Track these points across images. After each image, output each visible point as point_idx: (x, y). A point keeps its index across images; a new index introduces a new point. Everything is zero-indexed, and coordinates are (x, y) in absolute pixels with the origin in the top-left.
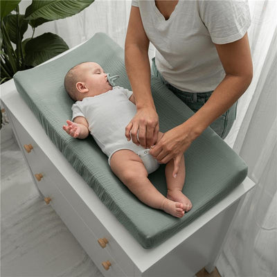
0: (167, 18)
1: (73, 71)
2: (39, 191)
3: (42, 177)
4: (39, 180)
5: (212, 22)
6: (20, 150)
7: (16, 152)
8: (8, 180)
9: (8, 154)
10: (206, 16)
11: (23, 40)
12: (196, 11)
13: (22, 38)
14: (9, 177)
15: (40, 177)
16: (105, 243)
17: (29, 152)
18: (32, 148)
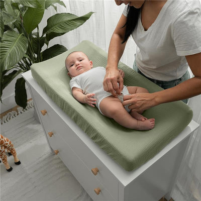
0: (146, 30)
2: (51, 148)
3: (53, 134)
6: (40, 123)
7: (36, 125)
8: (31, 142)
9: (30, 126)
11: (41, 51)
13: (41, 50)
14: (31, 141)
15: (51, 135)
16: (96, 172)
17: (44, 115)
18: (46, 112)
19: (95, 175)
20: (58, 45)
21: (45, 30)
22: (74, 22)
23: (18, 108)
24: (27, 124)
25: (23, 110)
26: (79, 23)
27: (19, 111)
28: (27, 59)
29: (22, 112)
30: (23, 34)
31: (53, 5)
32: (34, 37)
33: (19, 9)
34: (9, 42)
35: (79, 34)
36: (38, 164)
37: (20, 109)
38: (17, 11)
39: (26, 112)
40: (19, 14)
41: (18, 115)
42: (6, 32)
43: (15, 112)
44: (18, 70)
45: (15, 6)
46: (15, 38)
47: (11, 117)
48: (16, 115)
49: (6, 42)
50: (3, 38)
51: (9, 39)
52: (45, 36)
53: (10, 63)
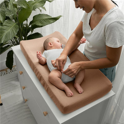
1: (47, 40)
2: (24, 98)
3: (25, 88)
4: (24, 89)
5: (108, 36)
6: (19, 81)
7: (17, 82)
9: (13, 82)
10: (107, 33)
12: (103, 30)
13: (27, 35)
14: (12, 92)
15: (24, 88)
16: (46, 114)
17: (21, 74)
18: (22, 73)
19: (45, 116)
20: (38, 33)
21: (31, 23)
22: (49, 20)
23: (8, 70)
24: (11, 81)
25: (11, 71)
26: (52, 21)
27: (8, 71)
28: (18, 39)
29: (10, 72)
30: (17, 23)
31: (39, 9)
32: (25, 26)
33: (17, 8)
34: (7, 27)
35: (53, 28)
36: (13, 107)
37: (9, 70)
38: (16, 9)
39: (12, 73)
40: (16, 11)
41: (7, 74)
42: (6, 20)
43: (5, 72)
44: (10, 45)
45: (15, 6)
46: (11, 25)
47: (2, 75)
48: (5, 74)
49: (5, 26)
50: (4, 24)
51: (7, 25)
52: (30, 26)
53: (5, 39)
